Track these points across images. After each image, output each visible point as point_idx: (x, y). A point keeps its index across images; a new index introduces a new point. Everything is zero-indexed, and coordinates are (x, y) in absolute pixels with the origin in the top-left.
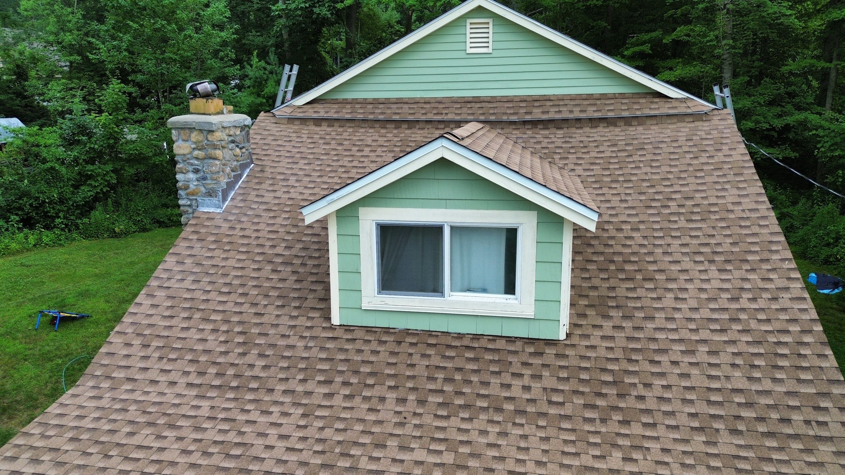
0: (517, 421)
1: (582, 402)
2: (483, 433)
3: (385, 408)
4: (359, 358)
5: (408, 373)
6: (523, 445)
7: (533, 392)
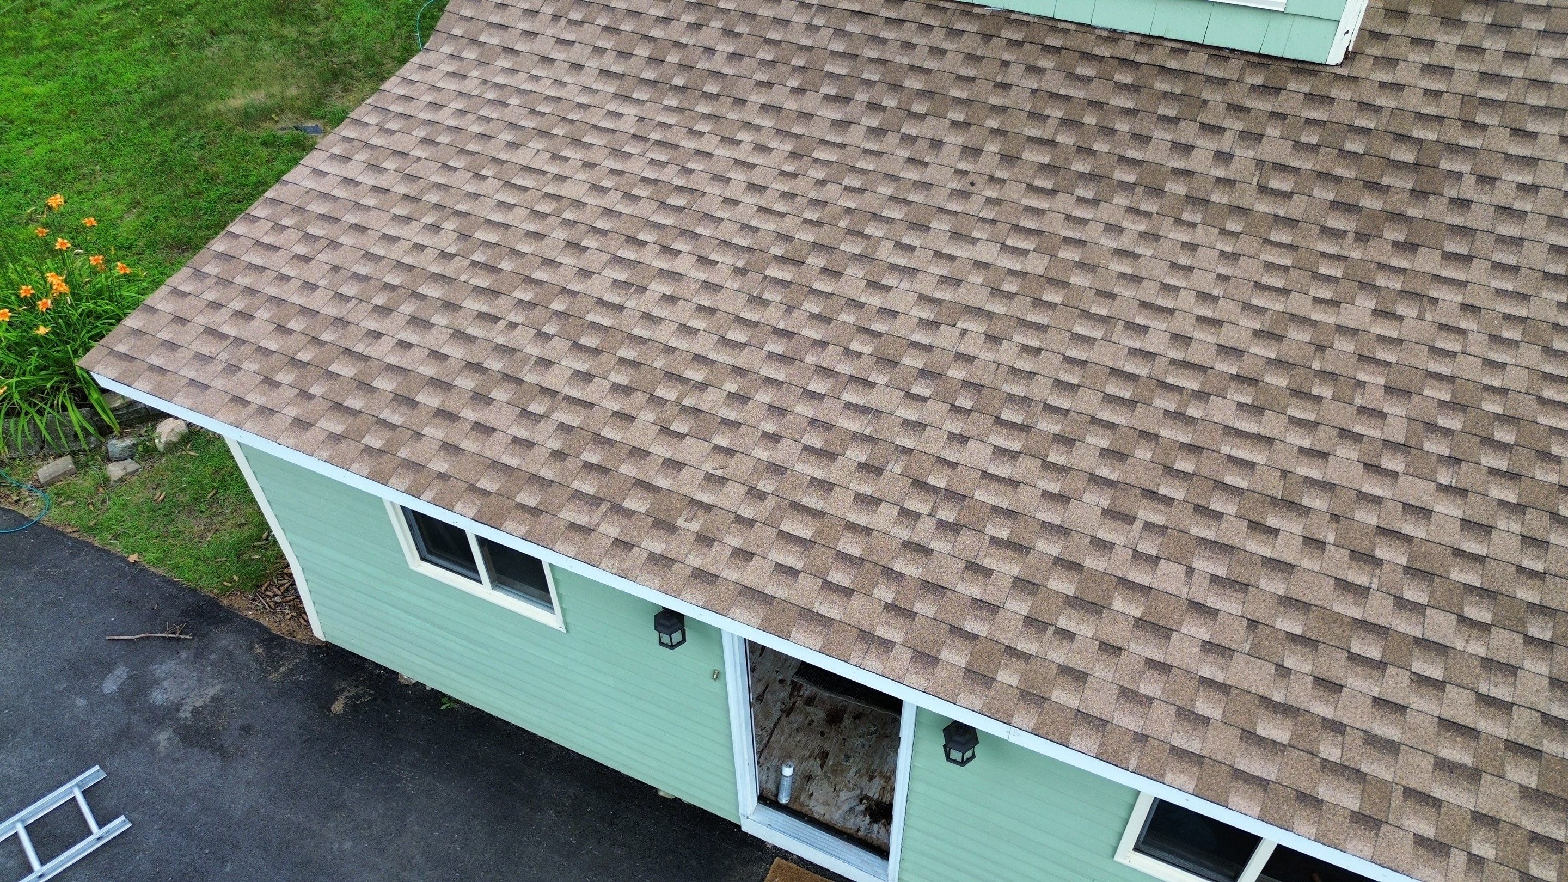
0: (1186, 216)
1: (1331, 196)
2: (1113, 229)
3: (938, 161)
4: (905, 60)
5: (994, 101)
6: (1183, 260)
7: (1234, 165)
